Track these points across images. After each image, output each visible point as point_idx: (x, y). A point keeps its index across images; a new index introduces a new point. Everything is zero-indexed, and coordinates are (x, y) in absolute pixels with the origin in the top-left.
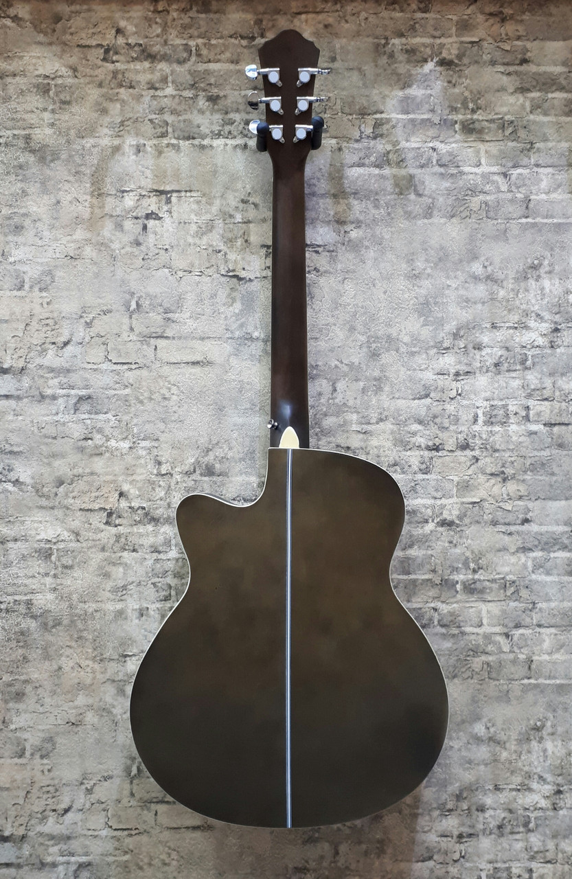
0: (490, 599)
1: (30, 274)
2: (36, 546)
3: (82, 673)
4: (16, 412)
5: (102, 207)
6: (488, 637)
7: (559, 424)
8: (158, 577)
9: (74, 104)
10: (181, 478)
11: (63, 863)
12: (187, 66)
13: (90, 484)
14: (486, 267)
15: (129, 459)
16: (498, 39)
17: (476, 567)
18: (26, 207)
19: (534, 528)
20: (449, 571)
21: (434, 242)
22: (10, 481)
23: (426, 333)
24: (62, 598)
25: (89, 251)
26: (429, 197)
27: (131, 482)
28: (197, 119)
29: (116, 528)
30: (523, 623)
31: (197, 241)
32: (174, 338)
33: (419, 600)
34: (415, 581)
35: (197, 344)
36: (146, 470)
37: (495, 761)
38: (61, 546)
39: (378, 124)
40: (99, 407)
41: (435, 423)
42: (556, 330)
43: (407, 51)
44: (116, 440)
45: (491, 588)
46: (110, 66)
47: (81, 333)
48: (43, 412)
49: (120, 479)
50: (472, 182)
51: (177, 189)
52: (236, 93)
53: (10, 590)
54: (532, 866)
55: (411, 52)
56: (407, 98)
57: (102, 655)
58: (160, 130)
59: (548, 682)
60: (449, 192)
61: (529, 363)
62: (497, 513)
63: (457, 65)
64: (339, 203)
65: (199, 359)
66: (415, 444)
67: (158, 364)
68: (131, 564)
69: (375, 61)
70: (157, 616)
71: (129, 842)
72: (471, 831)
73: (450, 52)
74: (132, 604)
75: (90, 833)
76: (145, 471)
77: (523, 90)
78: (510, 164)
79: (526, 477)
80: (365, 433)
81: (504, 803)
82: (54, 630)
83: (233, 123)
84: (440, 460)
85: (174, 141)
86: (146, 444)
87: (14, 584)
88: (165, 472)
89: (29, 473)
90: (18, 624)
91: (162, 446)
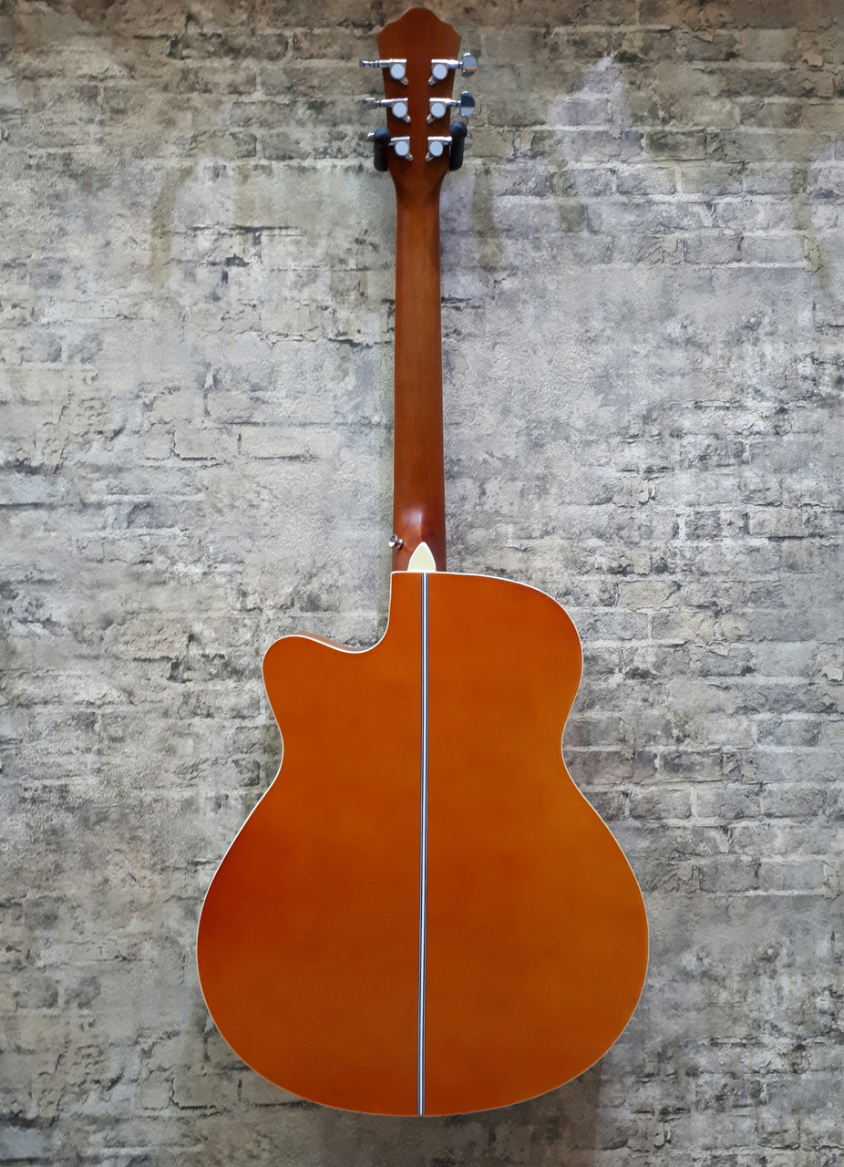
0: (700, 778)
1: (68, 340)
2: (73, 710)
3: (137, 887)
4: (48, 527)
5: (167, 249)
6: (699, 832)
7: (790, 537)
8: (242, 752)
9: (130, 113)
10: (275, 614)
11: (109, 1158)
12: (282, 63)
13: (149, 623)
14: (686, 327)
15: (203, 589)
16: (696, 27)
17: (681, 735)
18: (65, 250)
19: (758, 680)
20: (643, 741)
21: (615, 294)
22: (38, 621)
23: (606, 415)
24: (109, 782)
25: (148, 309)
26: (607, 235)
27: (205, 621)
28: (296, 133)
29: (183, 685)
30: (747, 813)
31: (295, 293)
32: (264, 424)
33: (604, 781)
34: (597, 754)
35: (297, 432)
36: (225, 604)
37: (710, 1004)
38: (108, 710)
39: (537, 139)
40: (162, 518)
41: (621, 537)
42: (782, 411)
43: (575, 43)
44: (185, 563)
45: (701, 764)
46: (179, 64)
47: (137, 418)
48: (85, 526)
49: (190, 616)
50: (664, 214)
51: (269, 224)
52: (348, 98)
53: (38, 771)
54: (765, 1154)
55: (580, 43)
56: (575, 104)
57: (163, 862)
58: (244, 148)
59: (782, 893)
60: (634, 227)
61: (746, 455)
62: (709, 660)
63: (642, 61)
64: (486, 243)
65: (297, 451)
66: (593, 565)
67: (243, 460)
68: (204, 735)
69: (532, 56)
70: (241, 808)
71: (203, 1126)
72: (680, 1105)
73: (633, 44)
74: (206, 791)
75: (148, 1113)
76: (224, 606)
77: (730, 93)
78: (716, 191)
79: (746, 610)
80: (525, 550)
81: (724, 1064)
82: (98, 827)
83: (343, 138)
84: (629, 587)
85: (264, 162)
86: (226, 568)
87: (44, 764)
88: (252, 606)
89: (65, 609)
90: (49, 819)
91: (248, 571)
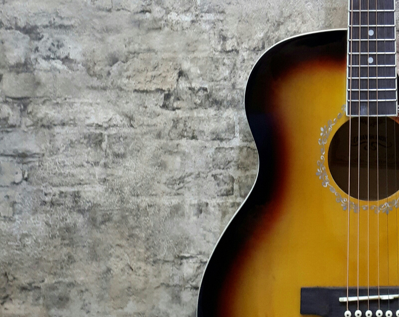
2: (85, 131)
8: (220, 168)
10: (249, 55)
13: (146, 62)
15: (191, 34)
22: (58, 58)
24: (113, 190)
27: (193, 60)
29: (173, 112)
38: (113, 131)
44: (177, 13)
49: (180, 56)
53: (56, 180)
57: (155, 255)
68: (189, 153)
70: (218, 214)
74: (190, 199)
76: (208, 48)
82: (103, 227)
86: (211, 17)
87: (61, 174)
88: (230, 49)
89: (80, 49)
90: (64, 219)
91: (228, 19)
